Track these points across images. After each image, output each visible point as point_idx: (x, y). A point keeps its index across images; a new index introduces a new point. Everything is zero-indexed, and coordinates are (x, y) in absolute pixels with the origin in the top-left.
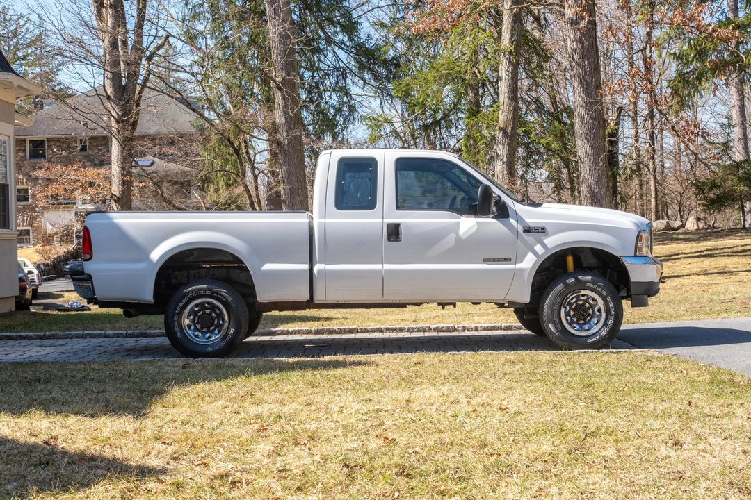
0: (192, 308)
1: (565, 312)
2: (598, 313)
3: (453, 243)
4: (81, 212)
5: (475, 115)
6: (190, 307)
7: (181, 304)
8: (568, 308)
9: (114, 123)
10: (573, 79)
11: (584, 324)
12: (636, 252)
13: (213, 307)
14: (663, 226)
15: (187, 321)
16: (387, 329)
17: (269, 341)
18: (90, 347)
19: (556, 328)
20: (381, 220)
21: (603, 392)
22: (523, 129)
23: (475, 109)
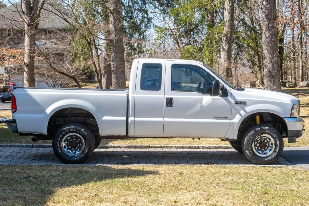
0: (67, 138)
1: (255, 145)
2: (271, 146)
3: (199, 108)
4: (7, 68)
5: (211, 27)
6: (65, 137)
7: (61, 136)
8: (256, 142)
9: (26, 26)
10: (262, 14)
11: (263, 151)
12: (291, 115)
13: (77, 138)
14: (305, 85)
15: (64, 145)
16: (165, 147)
17: (105, 152)
18: (14, 153)
19: (250, 152)
20: (163, 96)
21: (273, 198)
22: (236, 35)
23: (211, 25)
